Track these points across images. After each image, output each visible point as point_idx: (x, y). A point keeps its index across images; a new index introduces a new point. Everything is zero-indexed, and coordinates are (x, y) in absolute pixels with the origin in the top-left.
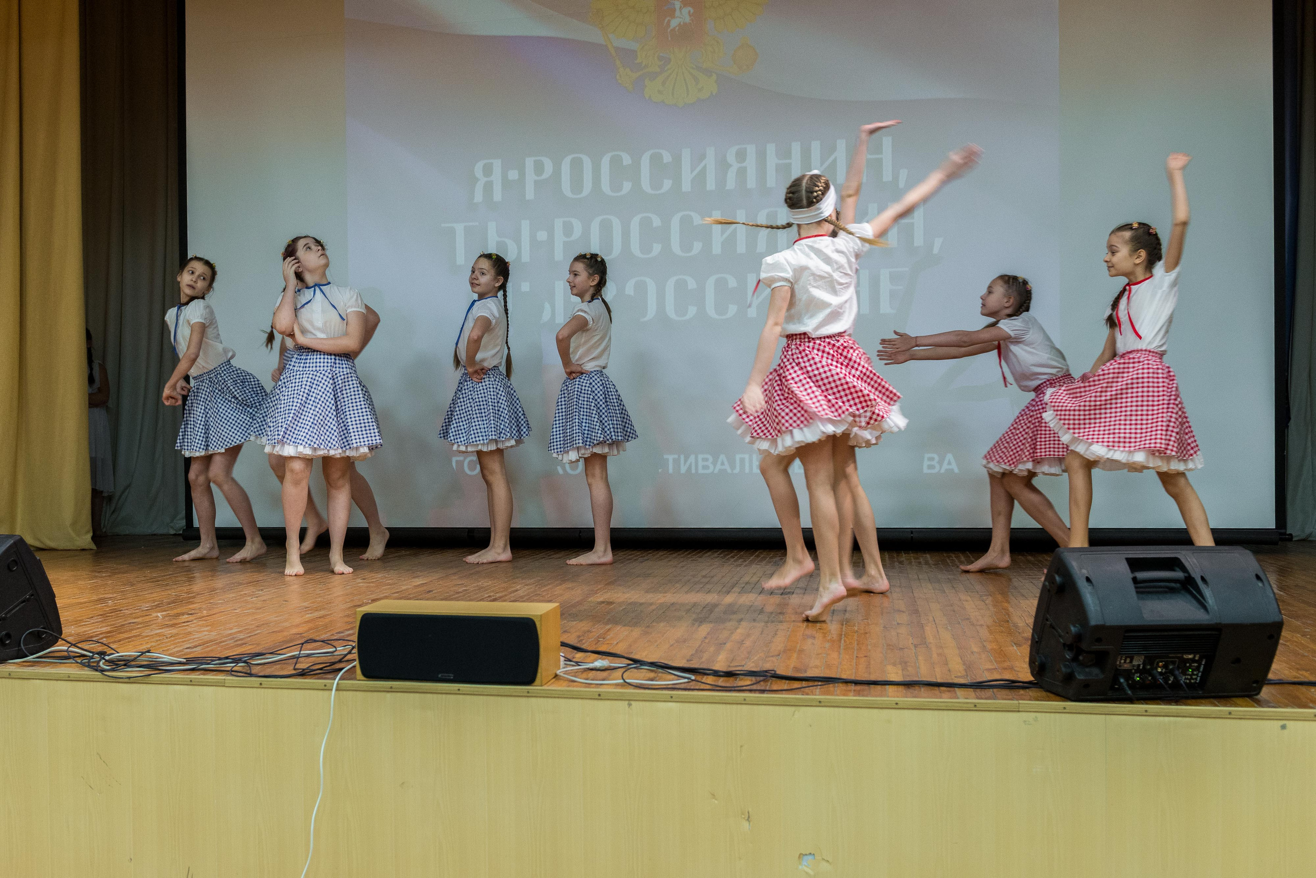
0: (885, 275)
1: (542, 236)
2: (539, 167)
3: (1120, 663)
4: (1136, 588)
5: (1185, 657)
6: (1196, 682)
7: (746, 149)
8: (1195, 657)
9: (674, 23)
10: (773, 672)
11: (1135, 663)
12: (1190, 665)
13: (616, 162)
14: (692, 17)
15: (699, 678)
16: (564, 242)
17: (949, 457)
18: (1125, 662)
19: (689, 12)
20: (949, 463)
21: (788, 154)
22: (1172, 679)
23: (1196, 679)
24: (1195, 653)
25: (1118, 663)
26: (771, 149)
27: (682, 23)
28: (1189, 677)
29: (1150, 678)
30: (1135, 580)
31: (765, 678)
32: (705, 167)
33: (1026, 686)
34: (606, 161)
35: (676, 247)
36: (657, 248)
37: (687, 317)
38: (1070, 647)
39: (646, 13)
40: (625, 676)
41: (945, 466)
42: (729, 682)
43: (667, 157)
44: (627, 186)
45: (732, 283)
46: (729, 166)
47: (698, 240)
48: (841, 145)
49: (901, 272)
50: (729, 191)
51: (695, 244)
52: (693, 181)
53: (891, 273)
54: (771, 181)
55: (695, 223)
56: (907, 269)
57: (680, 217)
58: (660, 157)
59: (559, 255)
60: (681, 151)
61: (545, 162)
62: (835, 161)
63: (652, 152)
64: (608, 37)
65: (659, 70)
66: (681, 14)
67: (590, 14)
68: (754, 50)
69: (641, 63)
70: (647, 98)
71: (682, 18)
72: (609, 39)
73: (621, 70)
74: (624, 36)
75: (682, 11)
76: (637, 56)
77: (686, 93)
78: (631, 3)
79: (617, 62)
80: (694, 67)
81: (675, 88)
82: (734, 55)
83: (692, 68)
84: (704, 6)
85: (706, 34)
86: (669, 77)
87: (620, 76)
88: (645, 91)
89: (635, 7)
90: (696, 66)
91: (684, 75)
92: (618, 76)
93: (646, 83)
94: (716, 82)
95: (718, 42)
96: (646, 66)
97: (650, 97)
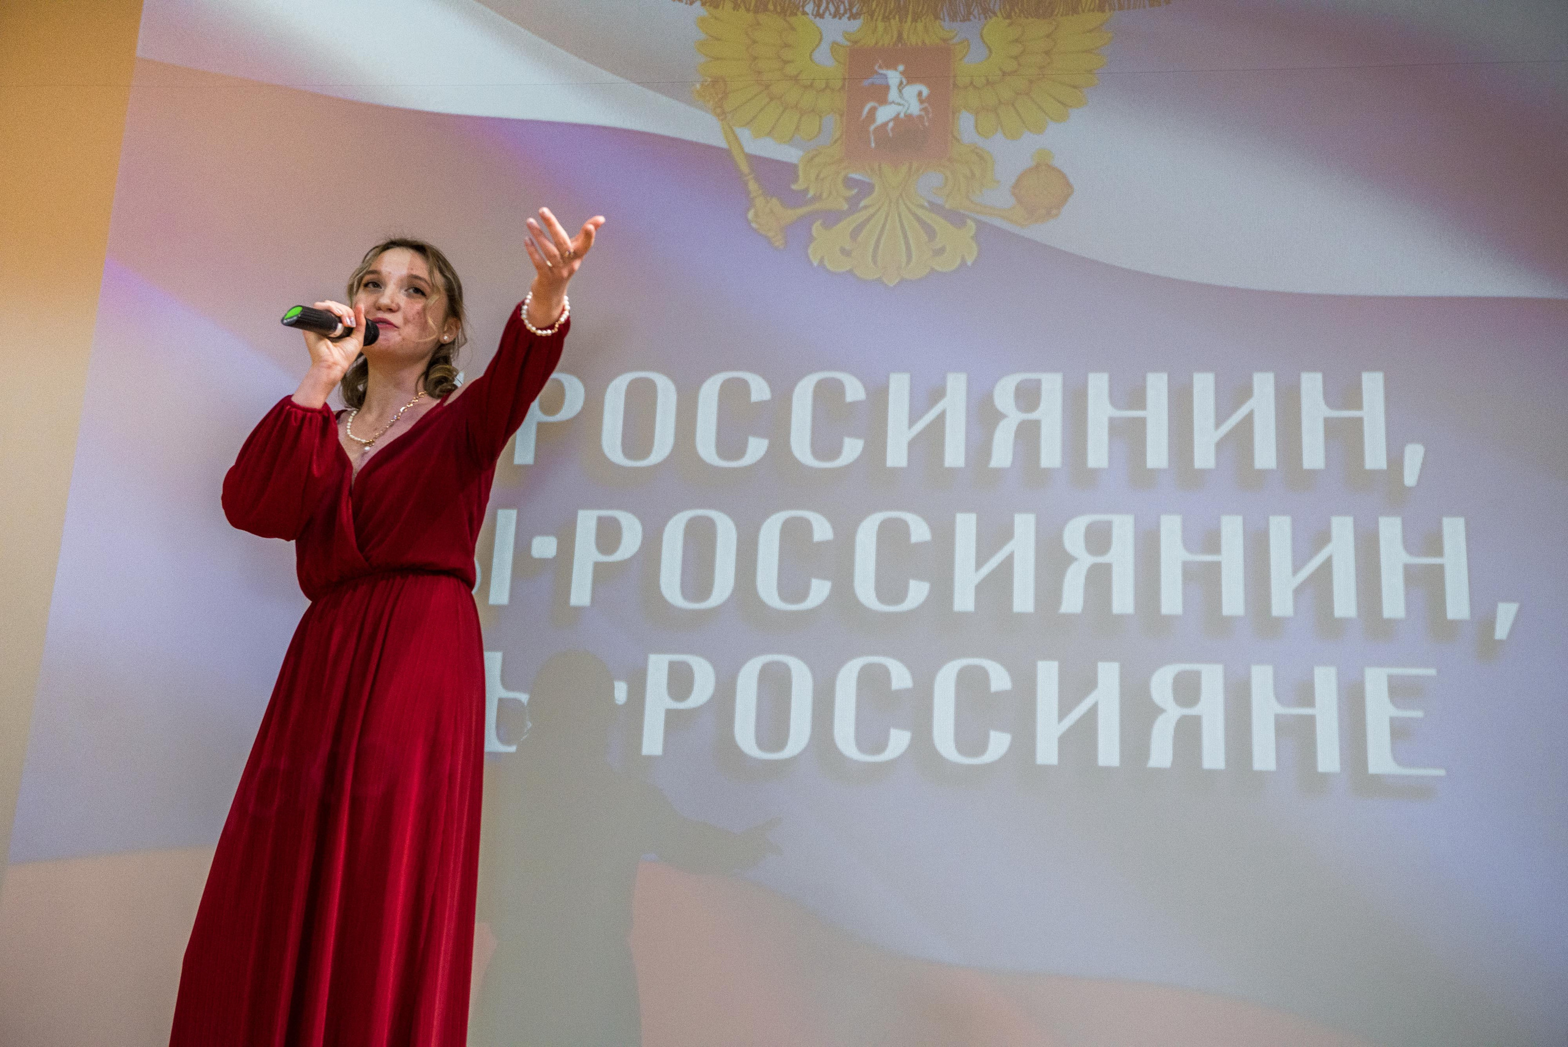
1: (544, 547)
2: (551, 398)
7: (1039, 382)
9: (884, 114)
13: (734, 393)
14: (926, 105)
16: (597, 566)
19: (920, 94)
21: (1138, 399)
26: (1098, 384)
27: (902, 115)
32: (942, 417)
34: (710, 392)
35: (865, 590)
36: (820, 591)
37: (888, 755)
39: (823, 90)
43: (854, 391)
44: (757, 448)
45: (1000, 679)
46: (1000, 416)
47: (920, 577)
48: (1264, 384)
49: (1417, 677)
50: (998, 471)
51: (913, 584)
52: (912, 444)
53: (1391, 678)
54: (1098, 455)
55: (914, 539)
56: (1432, 672)
57: (878, 523)
58: (838, 388)
59: (581, 594)
60: (888, 378)
61: (566, 384)
62: (1249, 419)
63: (821, 378)
64: (733, 132)
65: (846, 207)
66: (901, 97)
67: (698, 86)
68: (1064, 176)
69: (806, 190)
70: (815, 263)
71: (903, 105)
72: (737, 138)
73: (760, 202)
74: (770, 134)
75: (904, 91)
76: (798, 176)
77: (904, 259)
78: (791, 70)
79: (753, 186)
80: (926, 204)
81: (881, 246)
82: (1017, 185)
83: (922, 207)
84: (955, 85)
85: (958, 140)
86: (868, 220)
87: (756, 215)
88: (810, 251)
89: (798, 78)
90: (929, 202)
91: (901, 221)
92: (751, 215)
93: (814, 232)
94: (975, 237)
95: (981, 158)
96: (817, 198)
97: (821, 263)
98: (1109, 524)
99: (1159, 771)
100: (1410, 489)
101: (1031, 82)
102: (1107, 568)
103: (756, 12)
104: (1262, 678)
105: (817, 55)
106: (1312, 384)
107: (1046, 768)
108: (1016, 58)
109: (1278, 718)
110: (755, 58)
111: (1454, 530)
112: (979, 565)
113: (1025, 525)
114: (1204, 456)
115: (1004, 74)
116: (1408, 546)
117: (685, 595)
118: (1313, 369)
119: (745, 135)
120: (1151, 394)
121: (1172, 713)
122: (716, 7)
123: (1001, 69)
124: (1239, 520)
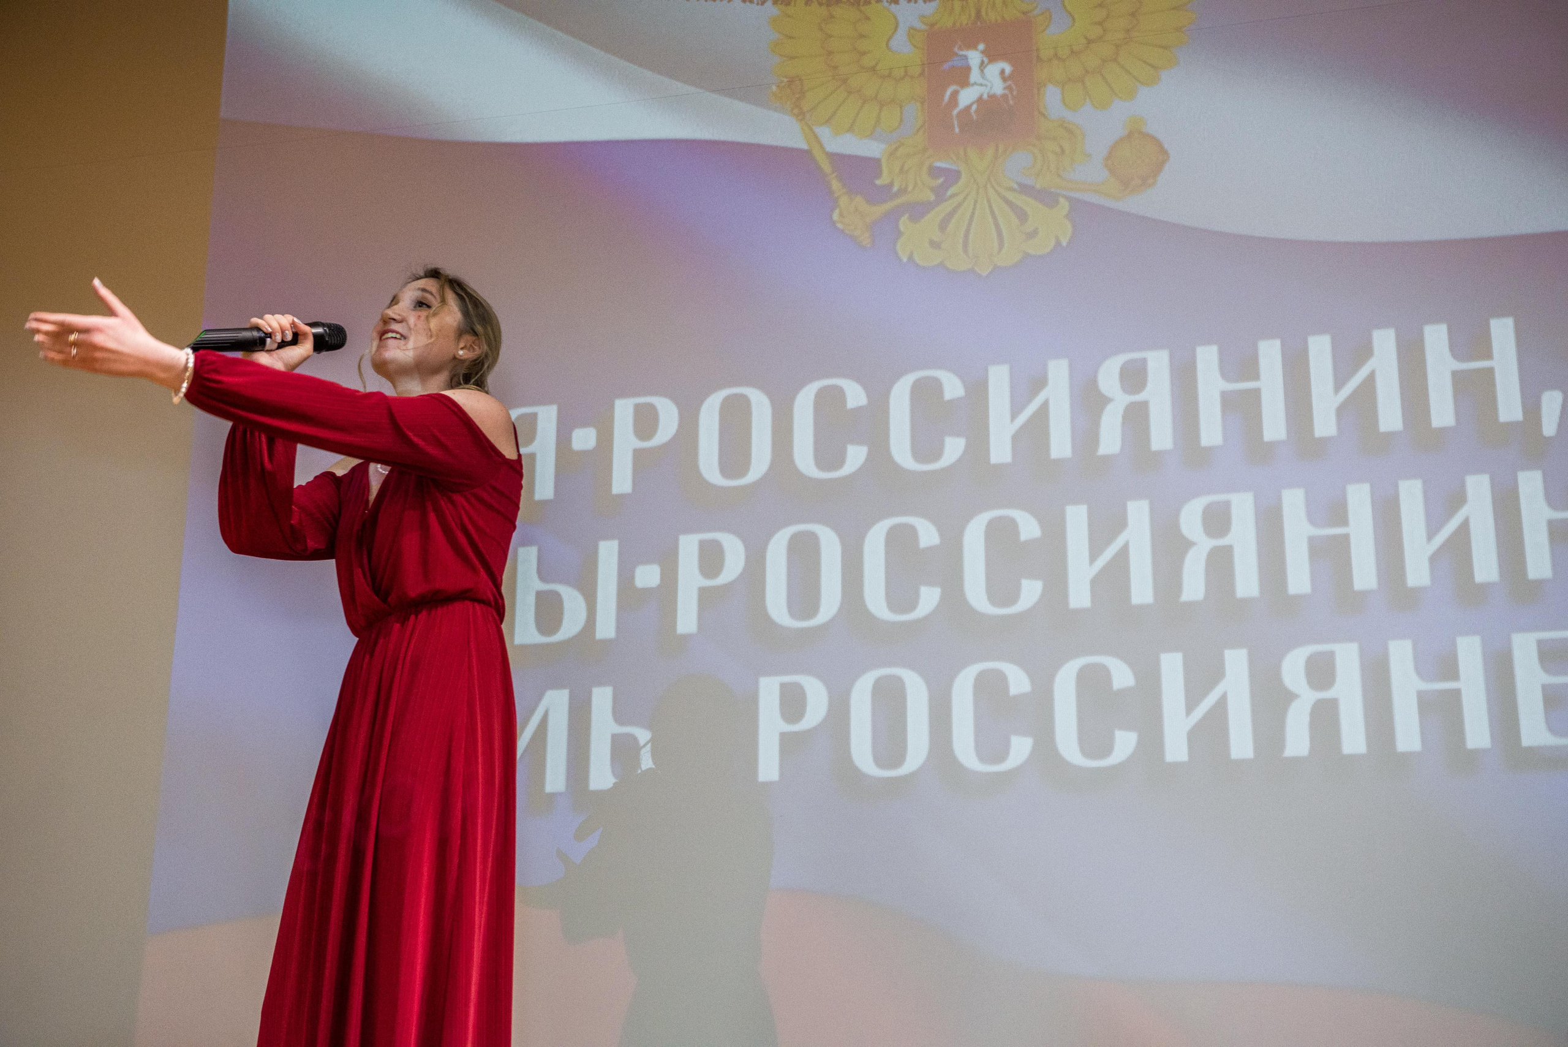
0: (1524, 648)
1: (648, 576)
2: (646, 422)
7: (1144, 361)
9: (967, 97)
13: (830, 401)
14: (1009, 83)
16: (703, 591)
19: (1003, 72)
21: (1249, 368)
26: (1207, 358)
27: (985, 96)
32: (1045, 405)
34: (804, 403)
35: (976, 595)
36: (929, 598)
37: (1011, 763)
39: (902, 78)
43: (953, 388)
44: (856, 456)
45: (1122, 676)
46: (1105, 401)
47: (1033, 576)
48: (1385, 342)
50: (1106, 458)
51: (1025, 583)
52: (1016, 438)
53: (1540, 643)
54: (1211, 433)
55: (1023, 537)
57: (985, 522)
58: (936, 386)
59: (687, 621)
60: (986, 371)
61: (659, 407)
62: (1370, 380)
63: (917, 377)
64: (814, 133)
65: (932, 198)
66: (983, 78)
67: (774, 88)
68: (1159, 144)
69: (891, 184)
70: (905, 260)
71: (986, 86)
72: (816, 137)
73: (844, 201)
74: (850, 129)
75: (986, 71)
76: (881, 171)
77: (996, 245)
78: (867, 61)
79: (836, 185)
80: (1016, 186)
81: (971, 236)
82: (1109, 156)
83: (1010, 189)
84: (1038, 57)
85: (1043, 115)
86: (954, 211)
87: (841, 215)
88: (898, 246)
89: (878, 68)
90: (1019, 184)
91: (990, 207)
92: (836, 216)
93: (902, 227)
94: (1067, 216)
95: (1070, 131)
96: (903, 191)
97: (911, 258)
98: (1227, 504)
99: (1296, 760)
100: (1550, 438)
101: (1117, 46)
102: (1228, 550)
103: (828, 6)
104: (1400, 654)
105: (892, 43)
106: (1436, 337)
107: (1176, 765)
108: (1100, 23)
109: (1421, 695)
110: (830, 53)
112: (1093, 558)
113: (1138, 513)
114: (1325, 424)
115: (1090, 42)
116: (1551, 501)
117: (793, 614)
118: (1435, 320)
119: (824, 133)
120: (1263, 363)
121: (1307, 698)
122: (788, 4)
123: (1086, 38)
124: (1366, 488)
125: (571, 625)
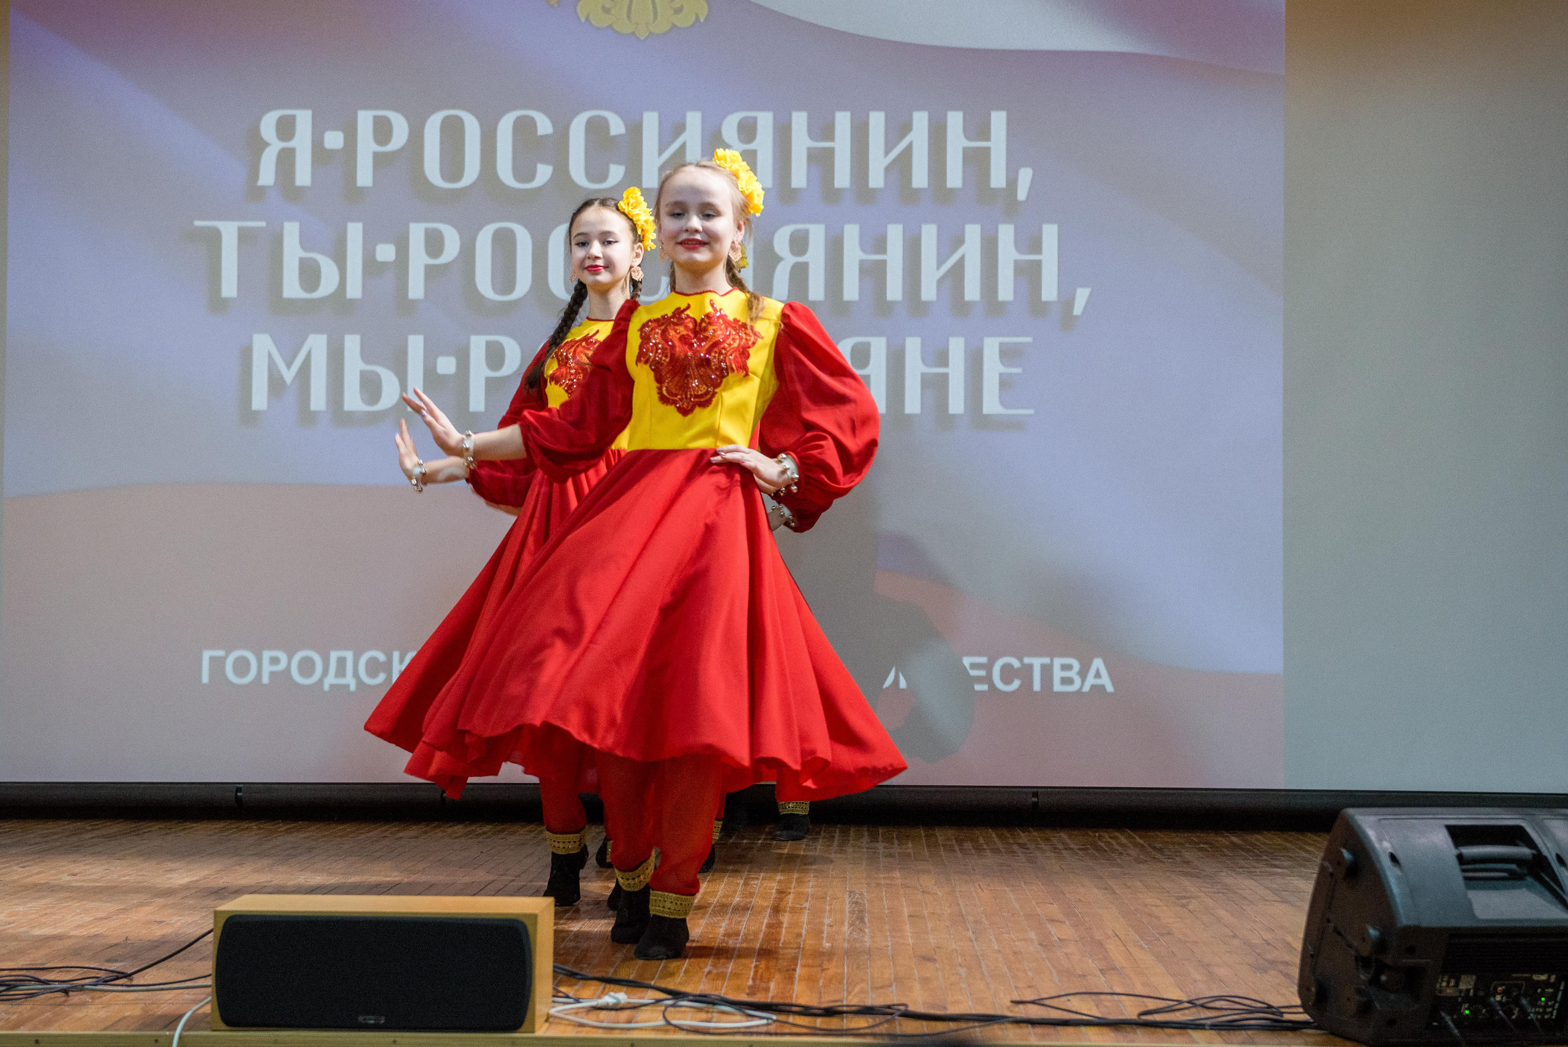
0: (991, 347)
1: (386, 253)
2: (383, 131)
3: (1441, 986)
4: (1464, 871)
5: (1535, 977)
6: (1550, 1018)
7: (755, 119)
8: (1549, 977)
10: (902, 1008)
11: (1463, 986)
12: (1543, 991)
13: (525, 128)
15: (782, 1018)
16: (428, 268)
17: (1098, 663)
18: (1448, 986)
20: (1098, 675)
21: (828, 132)
22: (1516, 1012)
23: (1551, 1013)
24: (1550, 972)
25: (1438, 986)
26: (799, 121)
28: (1541, 1010)
29: (1484, 1011)
30: (1460, 858)
31: (889, 1017)
32: (684, 144)
33: (1295, 1027)
34: (506, 125)
38: (1364, 962)
40: (667, 1015)
41: (1091, 680)
42: (834, 1023)
43: (617, 127)
44: (544, 173)
48: (921, 120)
49: (1021, 343)
53: (1001, 345)
54: (799, 177)
56: (1029, 340)
58: (604, 123)
59: (416, 289)
60: (641, 115)
61: (393, 121)
62: (909, 148)
63: (591, 115)
70: (583, 20)
77: (652, 16)
81: (634, 6)
88: (578, 9)
97: (587, 19)
98: (807, 231)
100: (1021, 202)
102: (805, 266)
104: (913, 346)
106: (955, 120)
109: (923, 375)
111: (1050, 234)
114: (876, 179)
116: (1018, 247)
117: (495, 290)
118: (955, 108)
120: (838, 128)
124: (900, 227)
125: (328, 284)
